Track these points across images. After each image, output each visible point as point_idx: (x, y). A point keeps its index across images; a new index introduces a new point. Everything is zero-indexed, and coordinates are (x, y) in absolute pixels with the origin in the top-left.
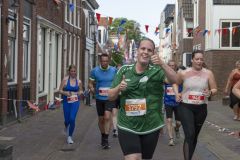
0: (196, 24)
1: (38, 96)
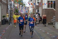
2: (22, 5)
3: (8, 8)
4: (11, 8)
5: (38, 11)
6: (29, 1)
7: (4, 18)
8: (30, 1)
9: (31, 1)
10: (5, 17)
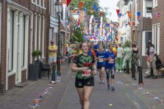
2: (95, 16)
3: (52, 26)
4: (59, 26)
5: (149, 36)
6: (119, 3)
7: (36, 59)
8: (123, 3)
9: (126, 4)
10: (40, 54)
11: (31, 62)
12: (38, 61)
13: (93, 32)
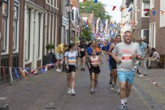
0: (152, 6)
1: (25, 63)
2: (101, 18)
4: (70, 24)
9: (127, 7)
11: (45, 54)
12: (51, 53)
13: (99, 32)
